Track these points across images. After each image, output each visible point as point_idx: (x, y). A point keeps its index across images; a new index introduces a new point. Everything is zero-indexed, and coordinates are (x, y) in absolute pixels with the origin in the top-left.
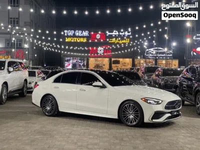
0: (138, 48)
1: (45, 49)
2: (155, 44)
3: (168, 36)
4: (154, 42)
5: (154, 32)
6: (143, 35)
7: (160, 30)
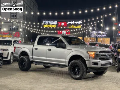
0: (86, 31)
1: (32, 32)
2: (95, 29)
3: (103, 25)
4: (95, 28)
5: (95, 22)
6: (88, 24)
7: (98, 22)
